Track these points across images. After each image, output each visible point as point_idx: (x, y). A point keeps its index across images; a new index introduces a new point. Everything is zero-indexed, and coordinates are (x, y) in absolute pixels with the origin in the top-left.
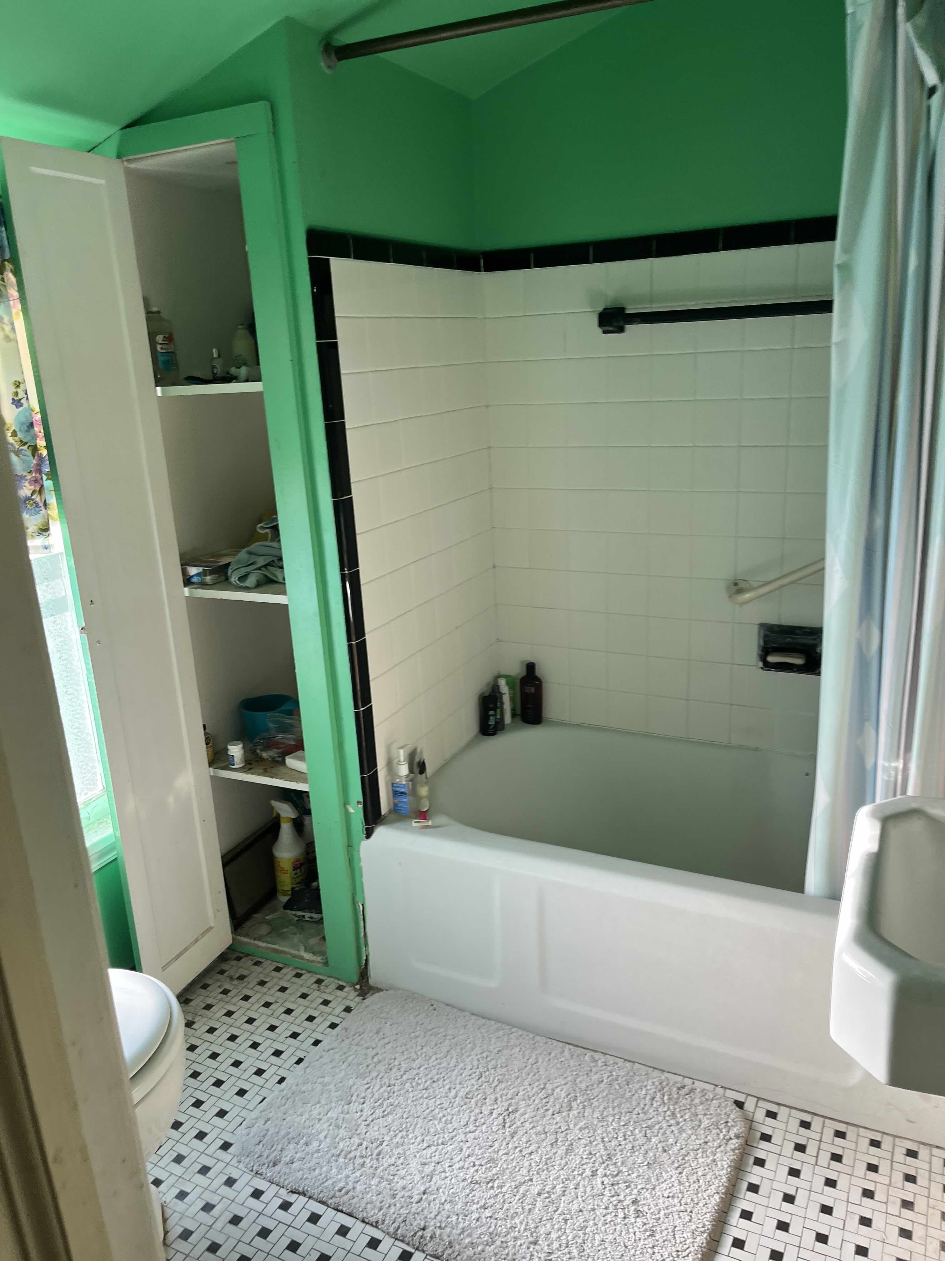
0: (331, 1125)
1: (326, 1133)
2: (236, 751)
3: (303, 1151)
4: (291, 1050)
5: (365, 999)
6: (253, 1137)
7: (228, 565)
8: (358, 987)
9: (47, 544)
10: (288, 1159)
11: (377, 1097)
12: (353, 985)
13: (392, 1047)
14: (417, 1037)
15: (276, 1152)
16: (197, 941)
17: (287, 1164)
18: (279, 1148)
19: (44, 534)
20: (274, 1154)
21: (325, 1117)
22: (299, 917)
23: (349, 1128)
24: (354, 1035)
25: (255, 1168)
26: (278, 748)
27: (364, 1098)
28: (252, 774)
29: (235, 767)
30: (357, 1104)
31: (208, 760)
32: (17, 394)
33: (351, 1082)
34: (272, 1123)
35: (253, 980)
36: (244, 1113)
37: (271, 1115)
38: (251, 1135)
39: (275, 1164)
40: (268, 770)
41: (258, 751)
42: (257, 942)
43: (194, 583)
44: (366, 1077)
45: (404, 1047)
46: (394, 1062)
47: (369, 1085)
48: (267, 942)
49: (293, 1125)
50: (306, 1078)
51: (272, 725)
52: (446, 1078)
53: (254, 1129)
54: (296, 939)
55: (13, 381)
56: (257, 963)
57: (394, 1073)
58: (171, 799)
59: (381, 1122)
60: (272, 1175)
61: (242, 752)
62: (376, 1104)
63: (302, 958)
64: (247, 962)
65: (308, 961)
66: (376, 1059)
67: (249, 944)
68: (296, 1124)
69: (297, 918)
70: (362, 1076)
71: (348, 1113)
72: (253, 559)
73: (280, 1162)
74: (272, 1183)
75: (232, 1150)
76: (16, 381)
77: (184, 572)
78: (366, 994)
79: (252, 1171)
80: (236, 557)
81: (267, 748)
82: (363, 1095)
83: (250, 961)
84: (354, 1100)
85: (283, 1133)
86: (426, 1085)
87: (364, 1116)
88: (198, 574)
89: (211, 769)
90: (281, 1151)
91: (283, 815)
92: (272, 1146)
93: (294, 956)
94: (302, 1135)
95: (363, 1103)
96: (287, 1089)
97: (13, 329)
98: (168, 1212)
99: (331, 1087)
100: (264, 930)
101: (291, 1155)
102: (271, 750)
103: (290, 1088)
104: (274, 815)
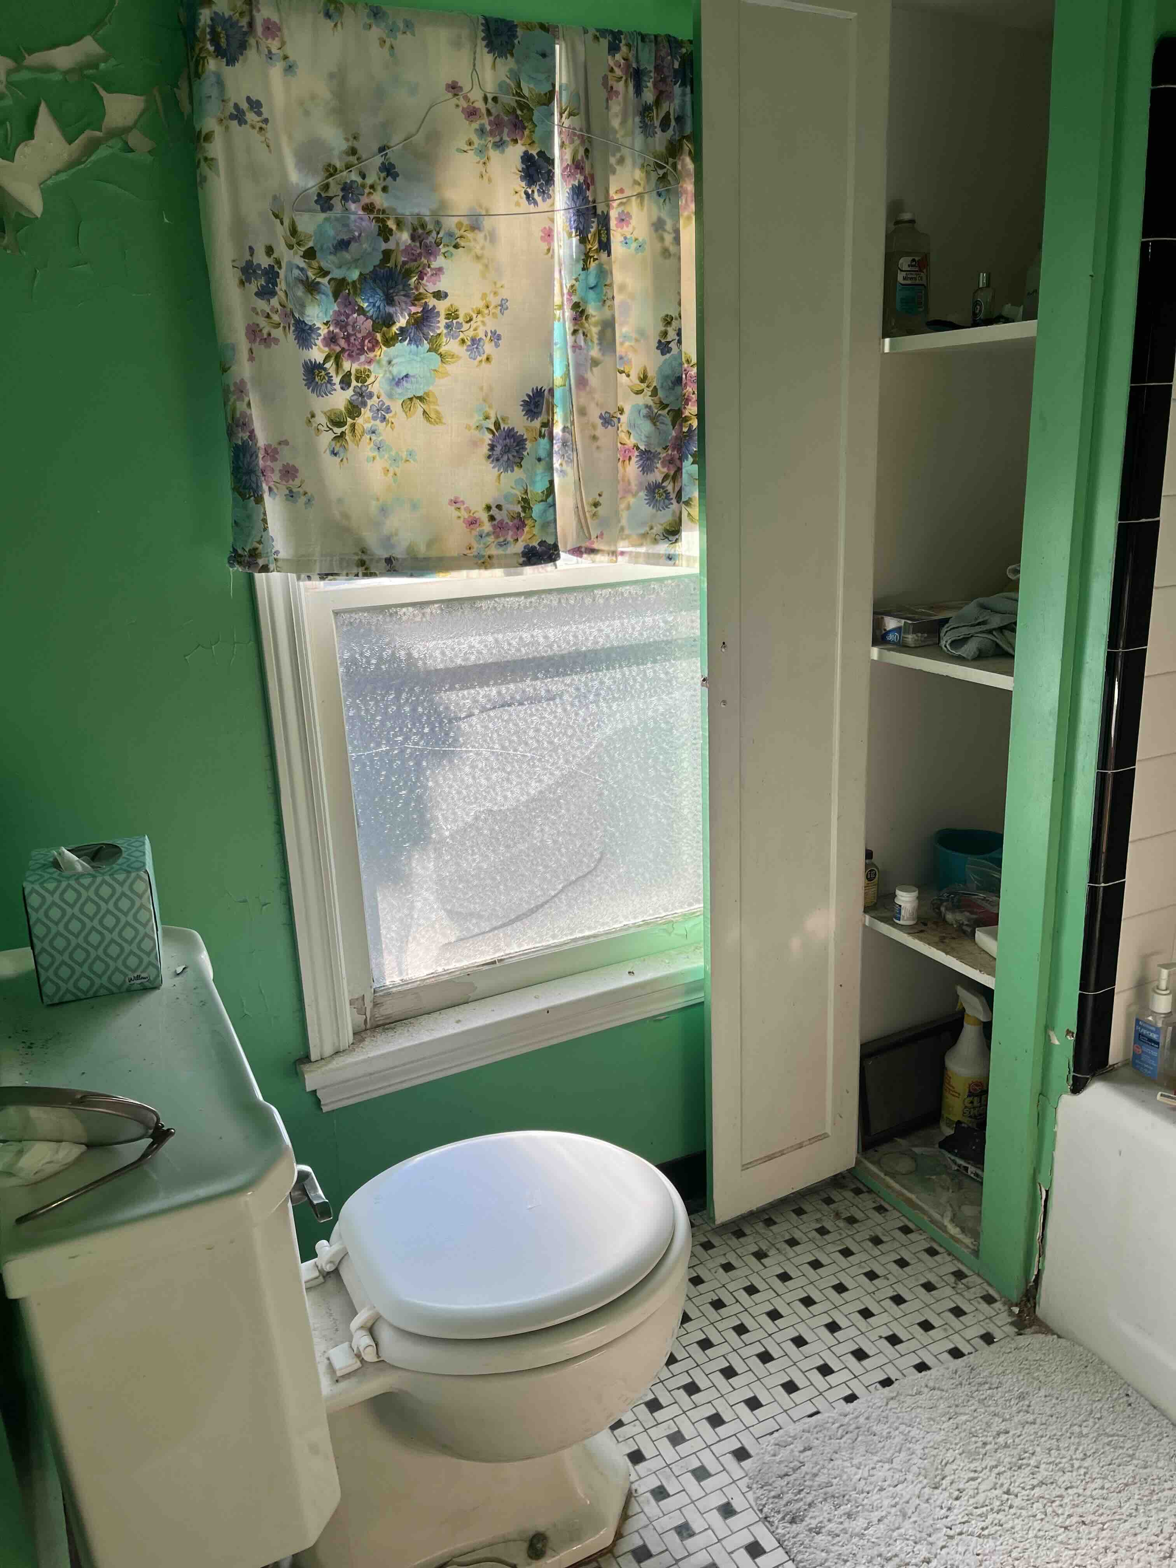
0: (895, 1506)
1: (884, 1514)
2: (906, 900)
3: (841, 1523)
4: (881, 1360)
5: (1021, 1334)
6: (780, 1463)
7: (946, 621)
8: (1016, 1310)
9: (672, 552)
10: (814, 1523)
11: (981, 1501)
12: (1009, 1304)
13: (1036, 1433)
14: (1081, 1435)
15: (801, 1503)
16: (800, 1146)
17: (810, 1530)
18: (809, 1499)
19: (671, 538)
20: (797, 1506)
21: (891, 1488)
22: (959, 1166)
23: (919, 1525)
24: (980, 1384)
25: (765, 1510)
26: (972, 913)
27: (960, 1491)
28: (921, 939)
29: (901, 922)
30: (946, 1494)
31: (866, 902)
32: (665, 334)
33: (950, 1456)
34: (813, 1455)
35: (864, 1232)
36: (782, 1419)
37: (816, 1442)
38: (778, 1458)
39: (793, 1521)
40: (947, 941)
41: (943, 909)
42: (888, 1179)
43: (889, 642)
44: (975, 1459)
45: (1054, 1441)
46: (1029, 1458)
47: (976, 1475)
48: (903, 1186)
49: (841, 1476)
50: (884, 1414)
51: (972, 876)
52: (1105, 1527)
53: (784, 1453)
54: (945, 1197)
55: (663, 314)
56: (880, 1209)
57: (1022, 1476)
58: (795, 943)
59: (973, 1545)
60: (784, 1535)
61: (915, 904)
62: (975, 1510)
63: (944, 1229)
64: (867, 1202)
65: (952, 1237)
66: (1001, 1439)
67: (878, 1177)
68: (845, 1477)
69: (956, 1168)
70: (972, 1456)
71: (927, 1501)
72: (985, 616)
73: (802, 1521)
74: (781, 1546)
75: (746, 1464)
76: (667, 316)
77: (877, 624)
78: (1025, 1327)
79: (761, 1511)
80: (961, 611)
81: (957, 907)
82: (961, 1486)
83: (870, 1202)
84: (944, 1486)
85: (822, 1479)
86: (1067, 1523)
87: (949, 1519)
88: (898, 630)
89: (867, 917)
90: (810, 1505)
91: (969, 1011)
92: (801, 1491)
93: (933, 1221)
94: (847, 1497)
95: (957, 1499)
96: (851, 1416)
97: (677, 240)
98: (635, 1508)
99: (918, 1448)
100: (905, 1165)
101: (821, 1519)
102: (962, 912)
103: (857, 1417)
104: (958, 1007)
